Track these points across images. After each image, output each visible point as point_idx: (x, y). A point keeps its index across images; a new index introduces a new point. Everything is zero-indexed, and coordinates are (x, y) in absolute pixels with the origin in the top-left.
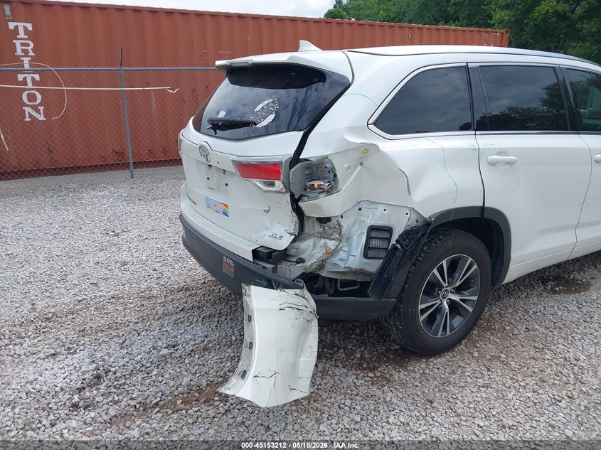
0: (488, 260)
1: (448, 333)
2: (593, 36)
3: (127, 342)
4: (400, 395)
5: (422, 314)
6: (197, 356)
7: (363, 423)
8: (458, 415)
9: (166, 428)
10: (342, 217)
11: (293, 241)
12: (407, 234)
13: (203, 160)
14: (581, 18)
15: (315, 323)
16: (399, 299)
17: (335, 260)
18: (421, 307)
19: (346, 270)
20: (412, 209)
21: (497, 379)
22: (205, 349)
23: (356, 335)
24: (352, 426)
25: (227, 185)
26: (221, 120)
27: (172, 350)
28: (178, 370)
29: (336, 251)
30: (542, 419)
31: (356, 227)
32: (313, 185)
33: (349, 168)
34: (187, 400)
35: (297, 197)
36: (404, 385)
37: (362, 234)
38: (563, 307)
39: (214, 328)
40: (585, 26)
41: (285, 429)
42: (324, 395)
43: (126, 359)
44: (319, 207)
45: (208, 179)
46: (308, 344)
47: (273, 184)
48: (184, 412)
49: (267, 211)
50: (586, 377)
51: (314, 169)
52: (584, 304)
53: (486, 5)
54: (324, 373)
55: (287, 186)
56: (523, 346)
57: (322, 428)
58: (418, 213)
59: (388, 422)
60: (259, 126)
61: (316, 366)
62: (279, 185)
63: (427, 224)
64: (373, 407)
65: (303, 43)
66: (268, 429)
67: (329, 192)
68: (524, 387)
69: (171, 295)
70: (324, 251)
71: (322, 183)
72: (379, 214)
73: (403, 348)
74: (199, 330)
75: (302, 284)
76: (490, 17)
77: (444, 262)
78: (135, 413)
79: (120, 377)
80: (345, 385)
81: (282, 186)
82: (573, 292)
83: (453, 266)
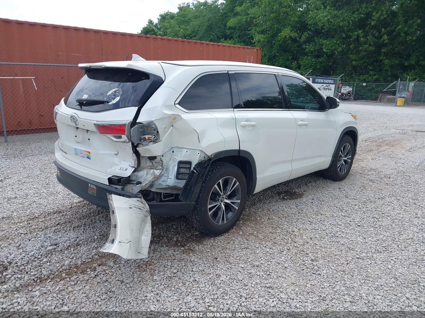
0: (244, 179)
1: (225, 222)
2: (312, 53)
3: (22, 245)
4: (199, 257)
5: (210, 211)
6: (72, 249)
7: (179, 273)
8: (231, 264)
9: (57, 289)
10: (163, 156)
11: (134, 171)
12: (200, 164)
13: (73, 124)
14: (305, 42)
15: (149, 218)
16: (197, 202)
17: (160, 182)
18: (209, 206)
19: (166, 187)
20: (201, 151)
21: (252, 244)
22: (78, 245)
23: (174, 229)
24: (172, 275)
25: (89, 139)
26: (85, 100)
27: (55, 247)
28: (61, 257)
29: (160, 176)
30: (273, 261)
31: (171, 162)
32: (145, 138)
33: (165, 128)
34: (69, 273)
35: (135, 144)
36: (202, 252)
37: (175, 166)
38: (288, 207)
39: (82, 233)
40: (307, 47)
41: (132, 281)
42: (155, 262)
43: (23, 255)
44: (149, 150)
45: (76, 136)
46: (146, 229)
47: (120, 137)
48: (68, 279)
49: (117, 155)
50: (297, 239)
51: (145, 128)
52: (299, 204)
53: (249, 31)
54: (155, 250)
55: (130, 138)
56: (266, 227)
57: (155, 278)
58: (205, 153)
59: (192, 271)
60: (110, 103)
61: (150, 247)
62: (124, 138)
63: (210, 159)
64: (184, 264)
65: (134, 56)
66: (122, 282)
67: (155, 141)
68: (265, 247)
69: (49, 216)
70: (153, 176)
71: (151, 136)
72: (184, 154)
73: (201, 233)
74: (72, 235)
75: (141, 195)
76: (252, 38)
77: (220, 181)
78: (35, 284)
79: (20, 266)
80: (168, 255)
81: (126, 138)
82: (294, 199)
83: (226, 183)
